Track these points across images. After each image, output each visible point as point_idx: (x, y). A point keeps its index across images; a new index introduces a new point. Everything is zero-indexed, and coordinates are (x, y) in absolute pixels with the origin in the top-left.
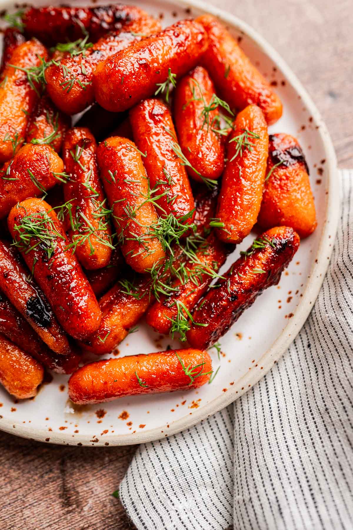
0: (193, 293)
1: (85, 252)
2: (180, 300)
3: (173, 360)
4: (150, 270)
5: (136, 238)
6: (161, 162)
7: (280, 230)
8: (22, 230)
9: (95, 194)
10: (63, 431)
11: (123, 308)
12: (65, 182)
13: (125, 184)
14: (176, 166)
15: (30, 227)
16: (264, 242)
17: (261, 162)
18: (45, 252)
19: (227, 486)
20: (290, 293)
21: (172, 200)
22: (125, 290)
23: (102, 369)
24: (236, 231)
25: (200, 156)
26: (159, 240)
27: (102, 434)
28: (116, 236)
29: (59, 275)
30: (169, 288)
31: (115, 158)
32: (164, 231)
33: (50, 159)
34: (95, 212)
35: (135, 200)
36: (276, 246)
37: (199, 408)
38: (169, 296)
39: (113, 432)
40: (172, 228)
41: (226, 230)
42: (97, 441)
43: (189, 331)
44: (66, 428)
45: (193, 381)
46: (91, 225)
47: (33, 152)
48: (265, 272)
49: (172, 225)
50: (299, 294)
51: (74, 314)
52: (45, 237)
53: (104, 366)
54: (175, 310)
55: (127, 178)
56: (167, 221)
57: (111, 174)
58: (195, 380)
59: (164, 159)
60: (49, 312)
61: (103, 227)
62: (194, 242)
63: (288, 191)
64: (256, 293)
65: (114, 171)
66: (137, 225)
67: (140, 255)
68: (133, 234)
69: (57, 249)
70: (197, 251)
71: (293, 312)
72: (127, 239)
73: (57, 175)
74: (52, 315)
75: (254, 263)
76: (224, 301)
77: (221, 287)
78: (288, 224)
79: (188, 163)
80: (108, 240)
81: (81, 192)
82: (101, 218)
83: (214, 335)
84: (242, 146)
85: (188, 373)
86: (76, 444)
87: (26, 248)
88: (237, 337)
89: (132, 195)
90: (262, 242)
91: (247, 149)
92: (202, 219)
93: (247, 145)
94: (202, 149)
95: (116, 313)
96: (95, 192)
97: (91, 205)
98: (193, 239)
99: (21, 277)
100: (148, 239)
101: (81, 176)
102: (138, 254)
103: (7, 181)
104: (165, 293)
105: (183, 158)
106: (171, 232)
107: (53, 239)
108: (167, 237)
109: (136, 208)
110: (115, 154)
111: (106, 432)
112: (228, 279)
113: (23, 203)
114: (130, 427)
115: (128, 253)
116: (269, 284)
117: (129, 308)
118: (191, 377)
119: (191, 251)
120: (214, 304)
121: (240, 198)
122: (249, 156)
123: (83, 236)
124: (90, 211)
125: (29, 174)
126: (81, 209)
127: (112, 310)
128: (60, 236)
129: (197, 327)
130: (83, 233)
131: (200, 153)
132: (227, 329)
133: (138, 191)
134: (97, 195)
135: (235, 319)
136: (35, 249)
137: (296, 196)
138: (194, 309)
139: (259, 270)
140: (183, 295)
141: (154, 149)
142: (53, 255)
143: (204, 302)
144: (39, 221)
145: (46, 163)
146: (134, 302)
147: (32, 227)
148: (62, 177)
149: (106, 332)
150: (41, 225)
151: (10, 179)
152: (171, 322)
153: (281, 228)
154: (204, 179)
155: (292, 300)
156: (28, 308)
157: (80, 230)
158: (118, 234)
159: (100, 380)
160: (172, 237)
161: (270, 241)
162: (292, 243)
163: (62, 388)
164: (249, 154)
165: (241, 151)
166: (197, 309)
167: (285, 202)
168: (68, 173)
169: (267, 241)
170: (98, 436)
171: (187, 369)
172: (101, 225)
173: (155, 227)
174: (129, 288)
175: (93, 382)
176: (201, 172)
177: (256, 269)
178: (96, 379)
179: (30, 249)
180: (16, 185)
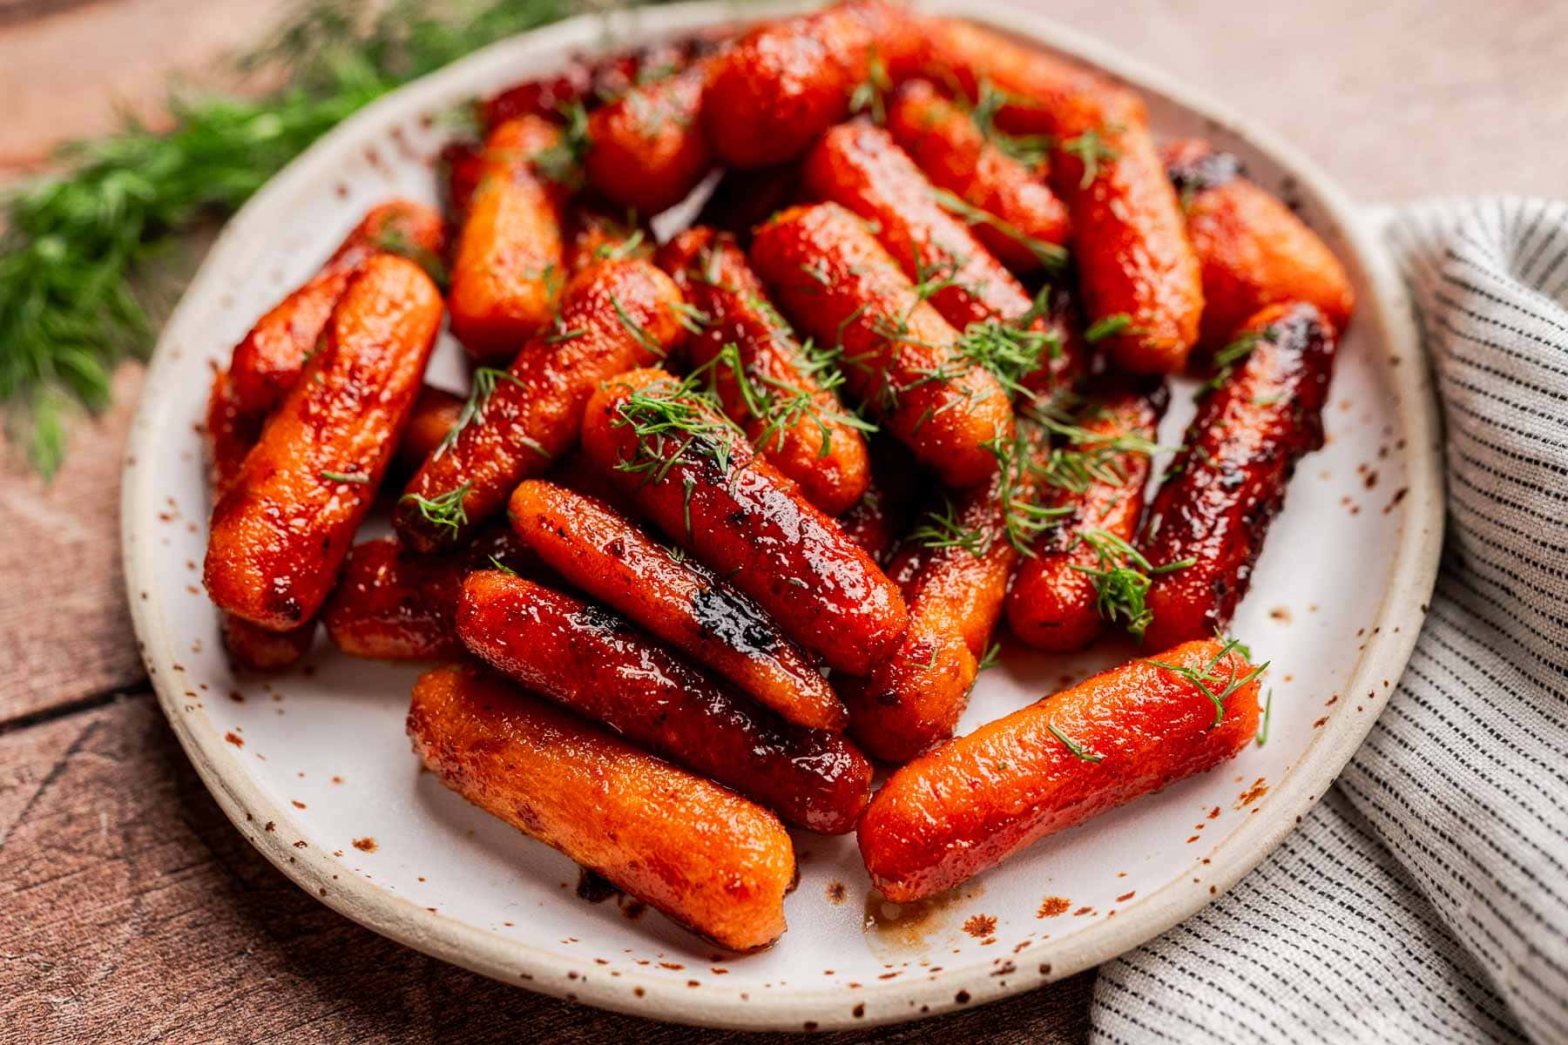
0: (1113, 506)
1: (805, 454)
2: (1089, 528)
4: (993, 444)
9: (782, 328)
10: (892, 983)
11: (947, 584)
12: (697, 330)
15: (656, 403)
18: (712, 462)
19: (1443, 1000)
20: (1363, 468)
22: (934, 539)
27: (1017, 951)
29: (762, 503)
35: (890, 301)
37: (1268, 794)
38: (1055, 529)
39: (1046, 937)
42: (1008, 969)
44: (900, 973)
45: (1220, 709)
52: (698, 427)
56: (991, 329)
57: (811, 269)
60: (757, 614)
61: (829, 383)
65: (817, 260)
66: (918, 349)
68: (915, 370)
72: (904, 388)
73: (677, 311)
81: (747, 335)
82: (817, 371)
86: (947, 1001)
87: (654, 468)
88: (1274, 621)
95: (935, 600)
96: (782, 324)
97: (781, 351)
99: (655, 549)
101: (732, 305)
102: (948, 405)
103: (563, 341)
104: (1040, 526)
105: (969, 212)
106: (1009, 351)
107: (718, 430)
108: (1004, 365)
111: (1025, 945)
114: (1089, 915)
115: (919, 422)
117: (965, 582)
118: (1214, 699)
124: (784, 364)
125: (614, 310)
126: (758, 366)
128: (732, 426)
129: (1165, 578)
135: (1237, 597)
140: (1091, 514)
142: (731, 461)
146: (968, 565)
148: (690, 319)
149: (927, 648)
151: (569, 335)
155: (1380, 477)
156: (701, 615)
157: (776, 412)
163: (838, 892)
170: (1009, 957)
178: (943, 779)
179: (667, 465)
180: (586, 343)
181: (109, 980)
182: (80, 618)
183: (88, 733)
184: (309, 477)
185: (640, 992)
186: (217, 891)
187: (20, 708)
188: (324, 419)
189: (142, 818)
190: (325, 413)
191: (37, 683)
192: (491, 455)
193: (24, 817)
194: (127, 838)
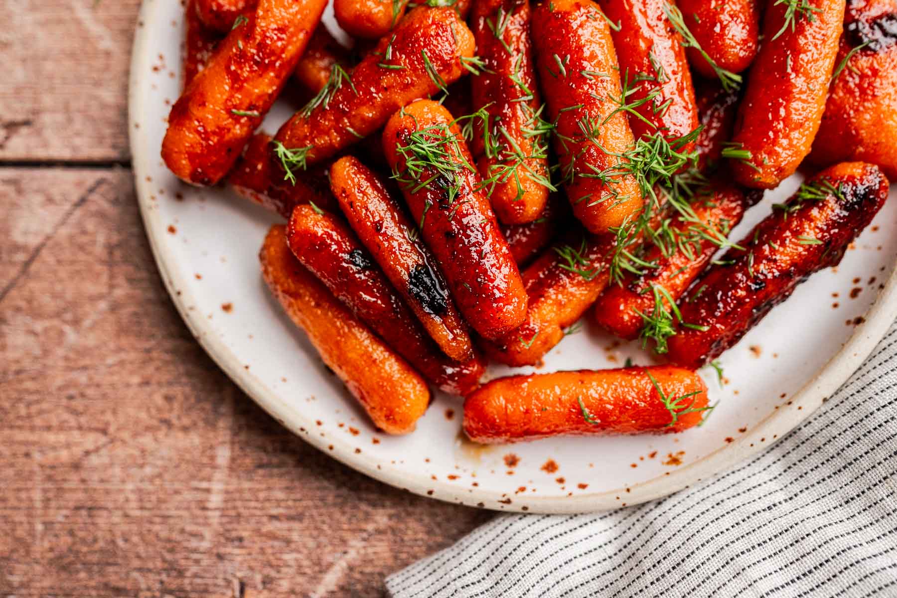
0: (682, 272)
1: (506, 194)
2: (659, 283)
3: (643, 382)
4: (618, 230)
5: (597, 174)
6: (645, 39)
7: (855, 169)
8: (410, 153)
9: (527, 95)
10: (453, 482)
11: (562, 293)
12: (477, 73)
13: (584, 80)
14: (672, 48)
15: (423, 149)
16: (823, 189)
17: (829, 42)
18: (445, 192)
20: (857, 281)
21: (662, 110)
22: (566, 262)
23: (521, 388)
24: (774, 166)
25: (717, 29)
26: (635, 177)
27: (517, 493)
28: (558, 170)
29: (465, 231)
30: (639, 262)
31: (568, 32)
32: (646, 164)
33: (457, 32)
34: (527, 126)
35: (598, 108)
36: (845, 197)
37: (680, 466)
38: (640, 276)
39: (534, 490)
40: (660, 159)
41: (753, 164)
42: (509, 502)
43: (674, 337)
44: (459, 477)
45: (675, 419)
46: (518, 149)
47: (430, 22)
48: (820, 243)
49: (660, 153)
50: (876, 284)
51: (488, 296)
52: (446, 166)
53: (526, 384)
54: (650, 300)
55: (587, 69)
56: (653, 146)
57: (559, 59)
58: (680, 419)
59: (652, 33)
60: (443, 290)
61: (539, 153)
62: (688, 185)
63: (874, 96)
64: (797, 278)
65: (565, 56)
66: (599, 151)
67: (601, 204)
68: (592, 167)
69: (464, 188)
70: (692, 200)
71: (863, 316)
72: (581, 175)
73: (465, 61)
74: (449, 296)
75: (801, 225)
76: (741, 289)
77: (736, 264)
78: (869, 158)
79: (694, 43)
80: (544, 174)
81: (504, 91)
82: (535, 137)
83: (716, 346)
84: (796, 10)
85: (671, 406)
86: (475, 504)
87: (413, 185)
88: (750, 353)
89: (594, 99)
90: (819, 189)
91: (806, 19)
92: (706, 143)
93: (806, 10)
94: (722, 17)
95: (550, 302)
96: (528, 91)
97: (519, 113)
98: (687, 179)
99: (401, 230)
100: (618, 176)
101: (504, 63)
102: (600, 201)
103: (387, 70)
104: (632, 269)
105: (686, 34)
106: (658, 166)
107: (457, 170)
108: (649, 174)
109: (600, 121)
110: (567, 25)
111: (523, 489)
112: (748, 252)
113: (410, 108)
114: (561, 485)
115: (580, 200)
116: (823, 263)
117: (572, 294)
118: (674, 414)
119: (681, 199)
120: (720, 293)
121: (785, 107)
122: (809, 31)
123: (507, 168)
124: (517, 124)
125: (423, 58)
126: (501, 120)
127: (543, 296)
128: (468, 166)
129: (687, 330)
130: (505, 162)
131: (718, 25)
132: (740, 338)
133: (605, 92)
134: (531, 97)
135: (754, 321)
136: (428, 186)
137: (889, 106)
138: (683, 300)
139: (811, 237)
140: (665, 274)
141: (635, 17)
142: (457, 197)
143: (703, 289)
144: (437, 140)
145: (451, 39)
146: (579, 284)
147: (426, 149)
148: (474, 65)
149: (533, 331)
150: (438, 146)
151: (392, 67)
152: (642, 319)
153: (857, 164)
154: (720, 72)
155: (861, 294)
156: (411, 283)
157: (500, 158)
158: (563, 166)
159: (518, 406)
160: (656, 173)
161: (834, 188)
162: (876, 193)
163: (450, 415)
164: (807, 28)
165: (793, 22)
166: (687, 300)
167: (868, 117)
168: (482, 59)
169: (829, 188)
170: (511, 495)
171: (669, 401)
172: (537, 151)
173: (631, 156)
174: (573, 259)
175: (506, 408)
176: (716, 60)
177: (805, 236)
178: (512, 403)
179: (420, 187)
180: (400, 76)
181: (92, 328)
182: (104, 106)
183: (100, 182)
184: (223, 112)
185: (331, 448)
186: (149, 301)
187: (66, 154)
188: (238, 75)
189: (119, 245)
190: (239, 72)
191: (78, 141)
192: (327, 133)
193: (63, 222)
194: (111, 253)
